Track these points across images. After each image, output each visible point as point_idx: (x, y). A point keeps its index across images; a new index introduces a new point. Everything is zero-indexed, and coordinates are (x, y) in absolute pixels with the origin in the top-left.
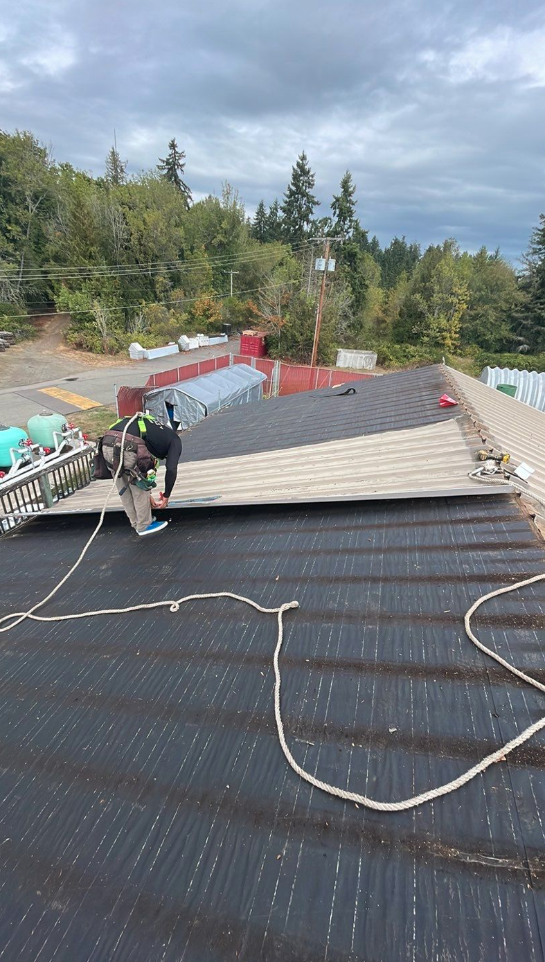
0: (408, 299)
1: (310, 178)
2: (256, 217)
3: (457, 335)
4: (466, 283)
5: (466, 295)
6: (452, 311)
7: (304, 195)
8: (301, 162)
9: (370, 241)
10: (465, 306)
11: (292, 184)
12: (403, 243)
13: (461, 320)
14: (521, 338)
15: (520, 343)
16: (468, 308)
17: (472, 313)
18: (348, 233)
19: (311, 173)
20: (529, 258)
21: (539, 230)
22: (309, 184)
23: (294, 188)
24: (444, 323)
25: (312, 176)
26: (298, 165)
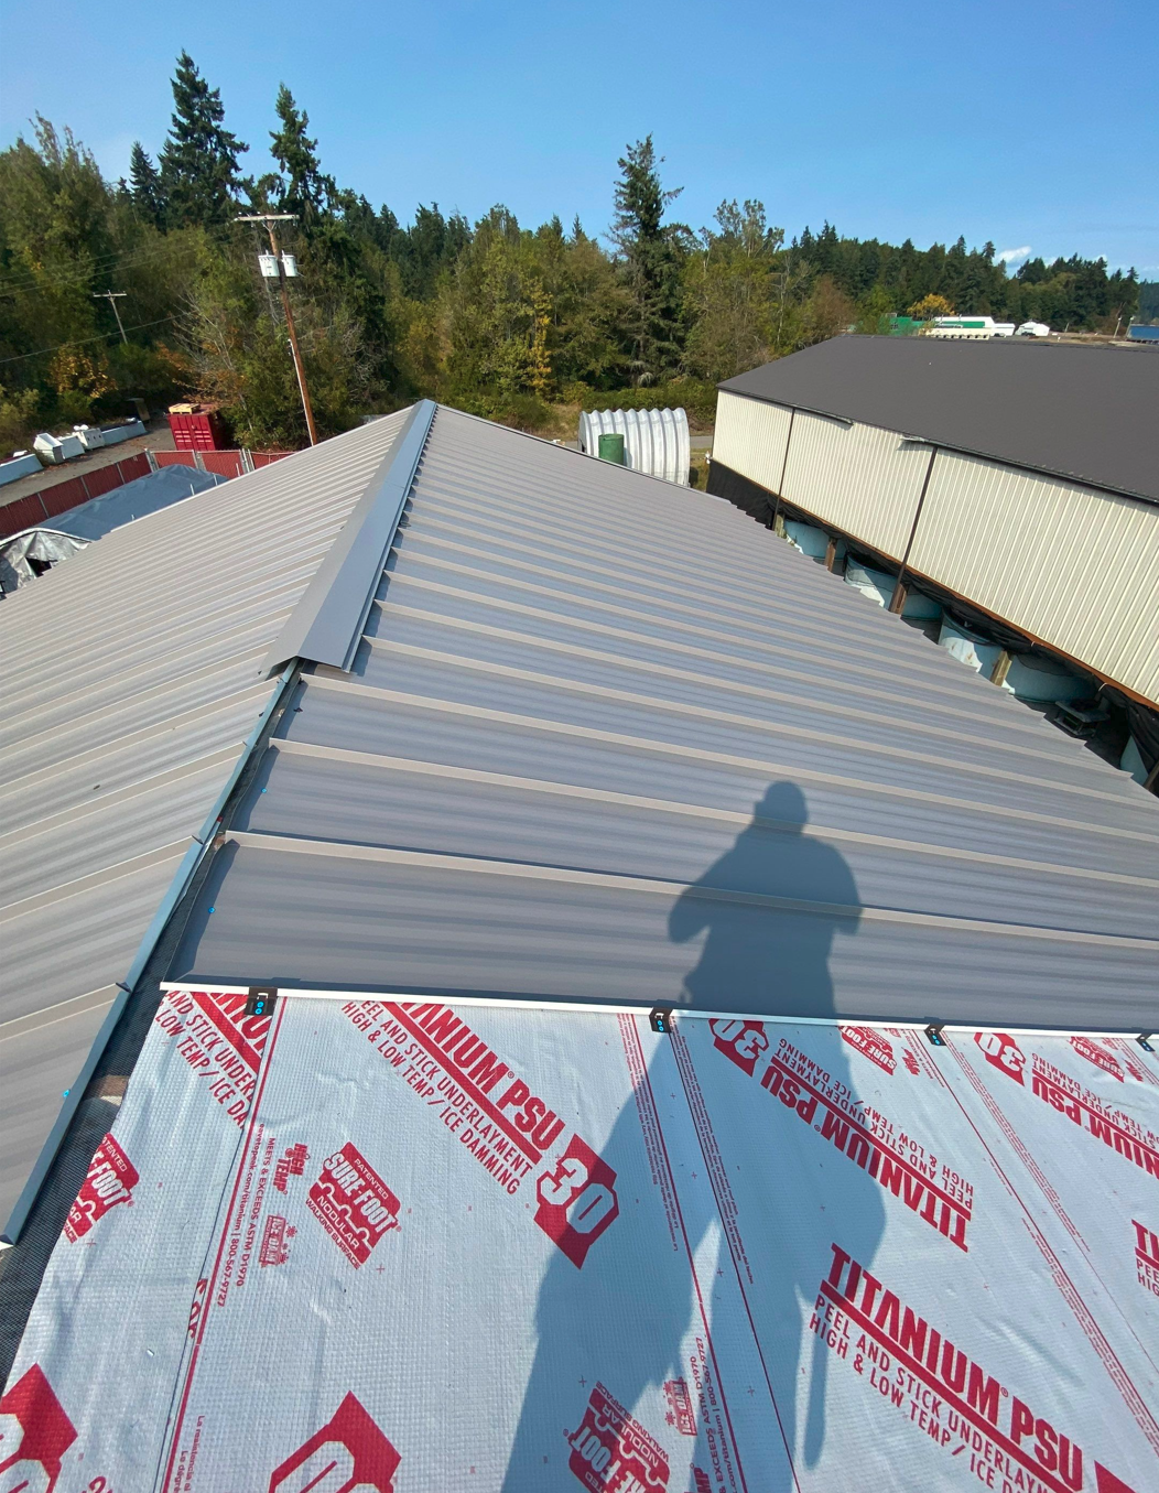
0: (458, 318)
1: (213, 100)
2: (134, 179)
3: (549, 370)
4: (538, 281)
5: (545, 301)
6: (530, 330)
7: (210, 132)
8: (184, 70)
9: (378, 214)
10: (546, 321)
11: (180, 112)
12: (438, 215)
13: (549, 344)
14: (638, 363)
15: (639, 371)
16: (552, 321)
17: (562, 329)
18: (320, 202)
19: (211, 90)
20: (619, 232)
21: (624, 186)
22: (215, 111)
23: (185, 121)
24: (522, 349)
25: (216, 95)
26: (180, 74)
